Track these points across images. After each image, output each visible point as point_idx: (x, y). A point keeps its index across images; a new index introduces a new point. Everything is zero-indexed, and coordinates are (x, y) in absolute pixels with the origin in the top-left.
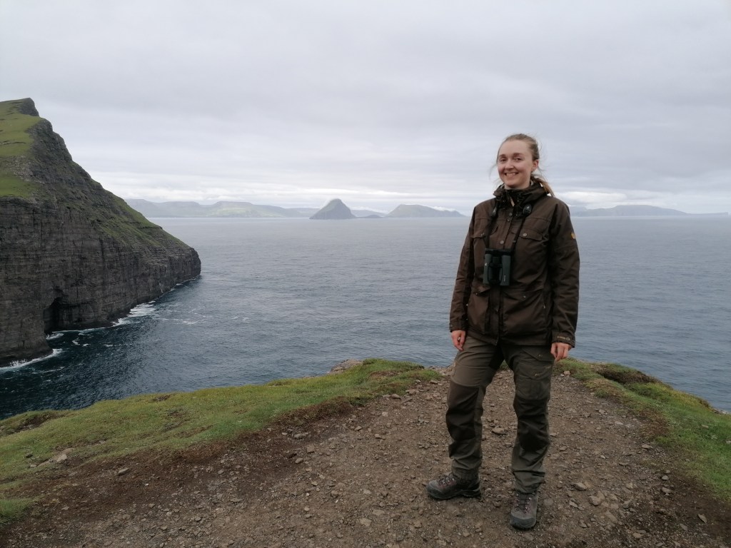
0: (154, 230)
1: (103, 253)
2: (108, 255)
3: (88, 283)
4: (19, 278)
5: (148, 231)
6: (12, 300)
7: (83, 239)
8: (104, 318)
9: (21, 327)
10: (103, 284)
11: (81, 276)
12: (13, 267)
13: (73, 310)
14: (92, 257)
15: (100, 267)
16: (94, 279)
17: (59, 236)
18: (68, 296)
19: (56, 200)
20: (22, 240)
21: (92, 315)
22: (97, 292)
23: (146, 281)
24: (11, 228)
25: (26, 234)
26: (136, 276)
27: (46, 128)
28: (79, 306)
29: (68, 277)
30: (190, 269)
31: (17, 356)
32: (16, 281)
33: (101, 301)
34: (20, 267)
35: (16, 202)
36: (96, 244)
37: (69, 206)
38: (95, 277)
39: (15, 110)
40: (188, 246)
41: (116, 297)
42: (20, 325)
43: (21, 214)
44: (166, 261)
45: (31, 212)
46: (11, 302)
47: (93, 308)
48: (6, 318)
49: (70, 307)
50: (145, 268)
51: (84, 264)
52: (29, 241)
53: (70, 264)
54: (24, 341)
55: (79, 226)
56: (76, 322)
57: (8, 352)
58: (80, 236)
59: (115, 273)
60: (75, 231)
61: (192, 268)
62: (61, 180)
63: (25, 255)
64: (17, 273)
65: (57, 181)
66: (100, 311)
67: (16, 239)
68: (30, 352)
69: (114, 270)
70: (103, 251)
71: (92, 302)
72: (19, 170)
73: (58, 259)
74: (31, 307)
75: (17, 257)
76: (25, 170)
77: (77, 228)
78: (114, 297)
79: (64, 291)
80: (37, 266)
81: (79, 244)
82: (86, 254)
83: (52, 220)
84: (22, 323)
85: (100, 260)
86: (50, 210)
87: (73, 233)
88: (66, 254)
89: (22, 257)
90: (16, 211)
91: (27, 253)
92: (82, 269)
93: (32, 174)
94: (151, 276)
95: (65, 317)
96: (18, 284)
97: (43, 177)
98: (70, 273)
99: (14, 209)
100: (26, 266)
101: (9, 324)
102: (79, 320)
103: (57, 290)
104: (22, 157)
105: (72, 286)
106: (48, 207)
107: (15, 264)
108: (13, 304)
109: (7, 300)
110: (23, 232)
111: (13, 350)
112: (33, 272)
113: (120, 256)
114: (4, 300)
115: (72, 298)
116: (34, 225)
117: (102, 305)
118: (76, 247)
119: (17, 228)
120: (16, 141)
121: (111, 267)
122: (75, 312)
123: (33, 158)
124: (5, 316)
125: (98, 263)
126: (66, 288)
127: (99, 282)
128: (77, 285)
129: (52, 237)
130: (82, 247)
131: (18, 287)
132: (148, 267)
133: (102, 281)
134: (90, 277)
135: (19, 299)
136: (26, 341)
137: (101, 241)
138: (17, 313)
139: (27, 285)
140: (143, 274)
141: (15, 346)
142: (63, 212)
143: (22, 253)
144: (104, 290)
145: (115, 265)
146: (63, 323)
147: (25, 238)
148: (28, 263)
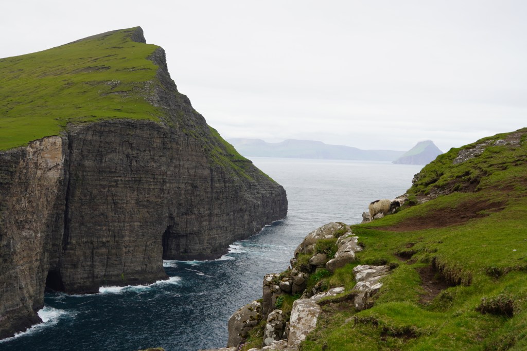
0: (246, 163)
1: (212, 183)
2: (216, 185)
3: (196, 212)
4: (148, 201)
5: (241, 164)
6: (140, 222)
7: (196, 167)
8: (208, 251)
9: (145, 250)
10: (210, 215)
11: (191, 205)
12: (144, 189)
13: (181, 240)
14: (202, 186)
15: (208, 198)
16: (202, 209)
17: (177, 163)
18: (178, 224)
19: (178, 126)
20: (153, 164)
21: (197, 247)
22: (204, 223)
23: (242, 217)
24: (145, 151)
25: (156, 158)
26: (235, 211)
27: (161, 55)
28: (187, 236)
29: (180, 204)
30: (278, 210)
31: (140, 278)
32: (145, 203)
33: (207, 232)
34: (149, 190)
35: (152, 126)
36: (206, 172)
37: (188, 132)
38: (204, 208)
39: (128, 39)
40: (277, 184)
41: (219, 230)
42: (144, 247)
43: (154, 138)
44: (260, 198)
45: (162, 136)
46: (139, 224)
47: (199, 240)
48: (134, 239)
49: (178, 236)
50: (243, 202)
51: (195, 193)
52: (158, 164)
53: (183, 192)
54: (146, 265)
55: (194, 153)
56: (182, 252)
57: (132, 274)
58: (194, 164)
59: (221, 204)
60: (190, 158)
61: (280, 208)
62: (180, 106)
63: (154, 178)
64: (147, 196)
65: (176, 108)
66: (205, 244)
67: (148, 162)
68: (150, 276)
69: (220, 202)
70: (212, 181)
71: (198, 233)
72: (149, 95)
73: (175, 185)
74: (154, 231)
75: (148, 179)
76: (154, 95)
77: (192, 155)
78: (217, 230)
79: (176, 219)
80: (162, 190)
81: (192, 172)
82: (198, 183)
83: (174, 146)
84: (146, 246)
85: (209, 190)
86: (174, 136)
87: (188, 160)
88: (181, 181)
89: (152, 180)
90: (150, 135)
91: (156, 176)
92: (193, 198)
93: (159, 99)
94: (247, 213)
95: (173, 246)
96: (146, 207)
97: (167, 103)
98: (182, 202)
99: (148, 132)
100: (154, 189)
101: (136, 246)
102: (186, 251)
103: (171, 218)
104: (151, 82)
105: (183, 215)
106: (172, 133)
107: (146, 186)
108: (141, 226)
109: (136, 221)
110: (154, 155)
111: (137, 272)
112: (158, 197)
113: (225, 187)
114: (134, 222)
115: (181, 228)
116: (163, 149)
117: (207, 238)
118: (190, 175)
119: (150, 151)
120: (142, 67)
121: (218, 198)
122: (183, 241)
123: (160, 84)
124: (134, 237)
125: (207, 192)
126: (177, 217)
127: (206, 212)
128: (187, 214)
129: (173, 163)
130: (195, 176)
131: (146, 210)
132: (246, 202)
133: (209, 212)
134: (199, 206)
135: (147, 222)
136: (148, 266)
137: (211, 170)
138: (143, 235)
139: (154, 208)
140: (241, 210)
141: (138, 268)
142: (182, 138)
143: (152, 176)
144: (210, 221)
145: (221, 196)
146: (171, 252)
147: (155, 161)
148: (156, 187)
